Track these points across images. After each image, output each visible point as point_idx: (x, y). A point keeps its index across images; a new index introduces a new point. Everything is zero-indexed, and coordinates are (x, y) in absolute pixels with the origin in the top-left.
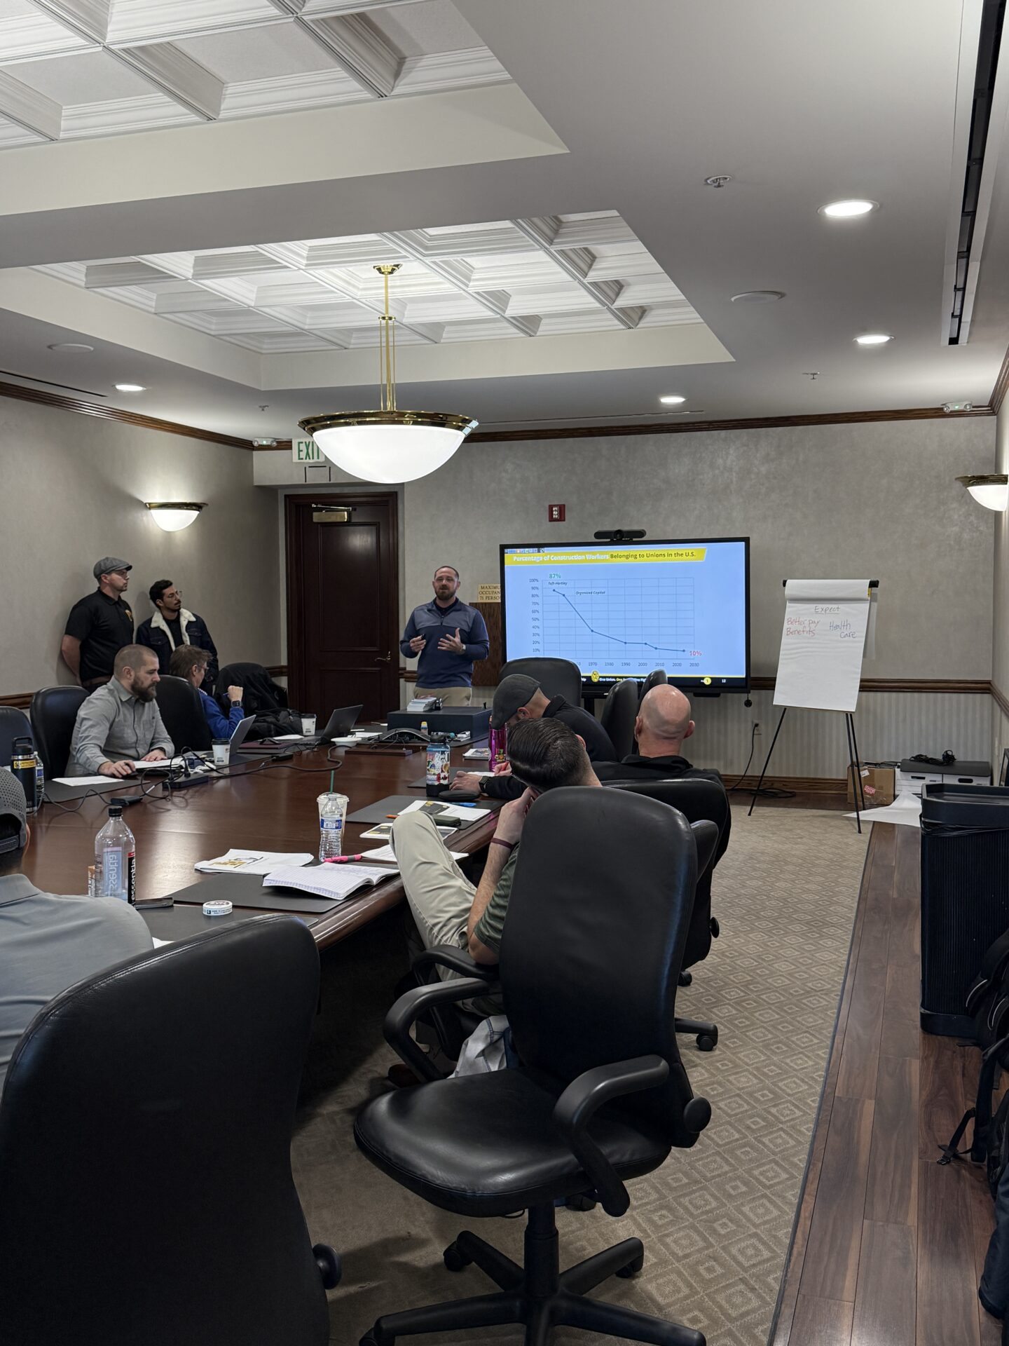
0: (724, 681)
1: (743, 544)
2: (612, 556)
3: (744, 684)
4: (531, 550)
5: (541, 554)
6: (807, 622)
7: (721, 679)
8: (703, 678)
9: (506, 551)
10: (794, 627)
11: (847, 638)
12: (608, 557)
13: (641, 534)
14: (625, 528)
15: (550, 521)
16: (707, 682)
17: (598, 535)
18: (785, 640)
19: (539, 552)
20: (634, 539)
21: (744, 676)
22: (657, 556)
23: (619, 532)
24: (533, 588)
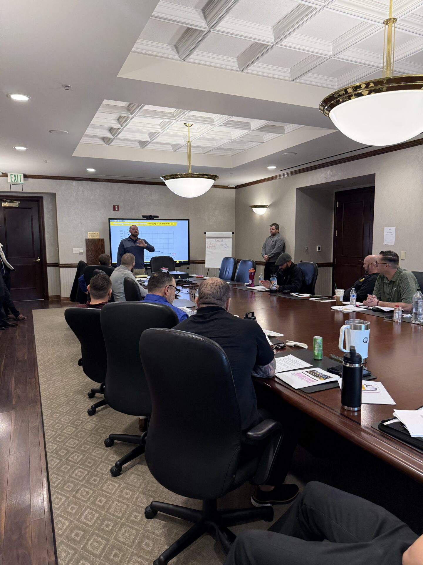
0: (182, 262)
1: (187, 221)
2: (148, 224)
3: (188, 262)
4: (120, 220)
5: (124, 222)
6: (213, 244)
7: (181, 261)
8: (176, 261)
9: (111, 220)
10: (209, 245)
11: (226, 248)
12: (147, 224)
13: (158, 217)
14: (152, 215)
15: (114, 211)
16: (178, 262)
17: (143, 216)
18: (207, 249)
19: (123, 221)
20: (154, 218)
21: (188, 260)
22: (162, 224)
23: (150, 216)
24: (121, 234)
